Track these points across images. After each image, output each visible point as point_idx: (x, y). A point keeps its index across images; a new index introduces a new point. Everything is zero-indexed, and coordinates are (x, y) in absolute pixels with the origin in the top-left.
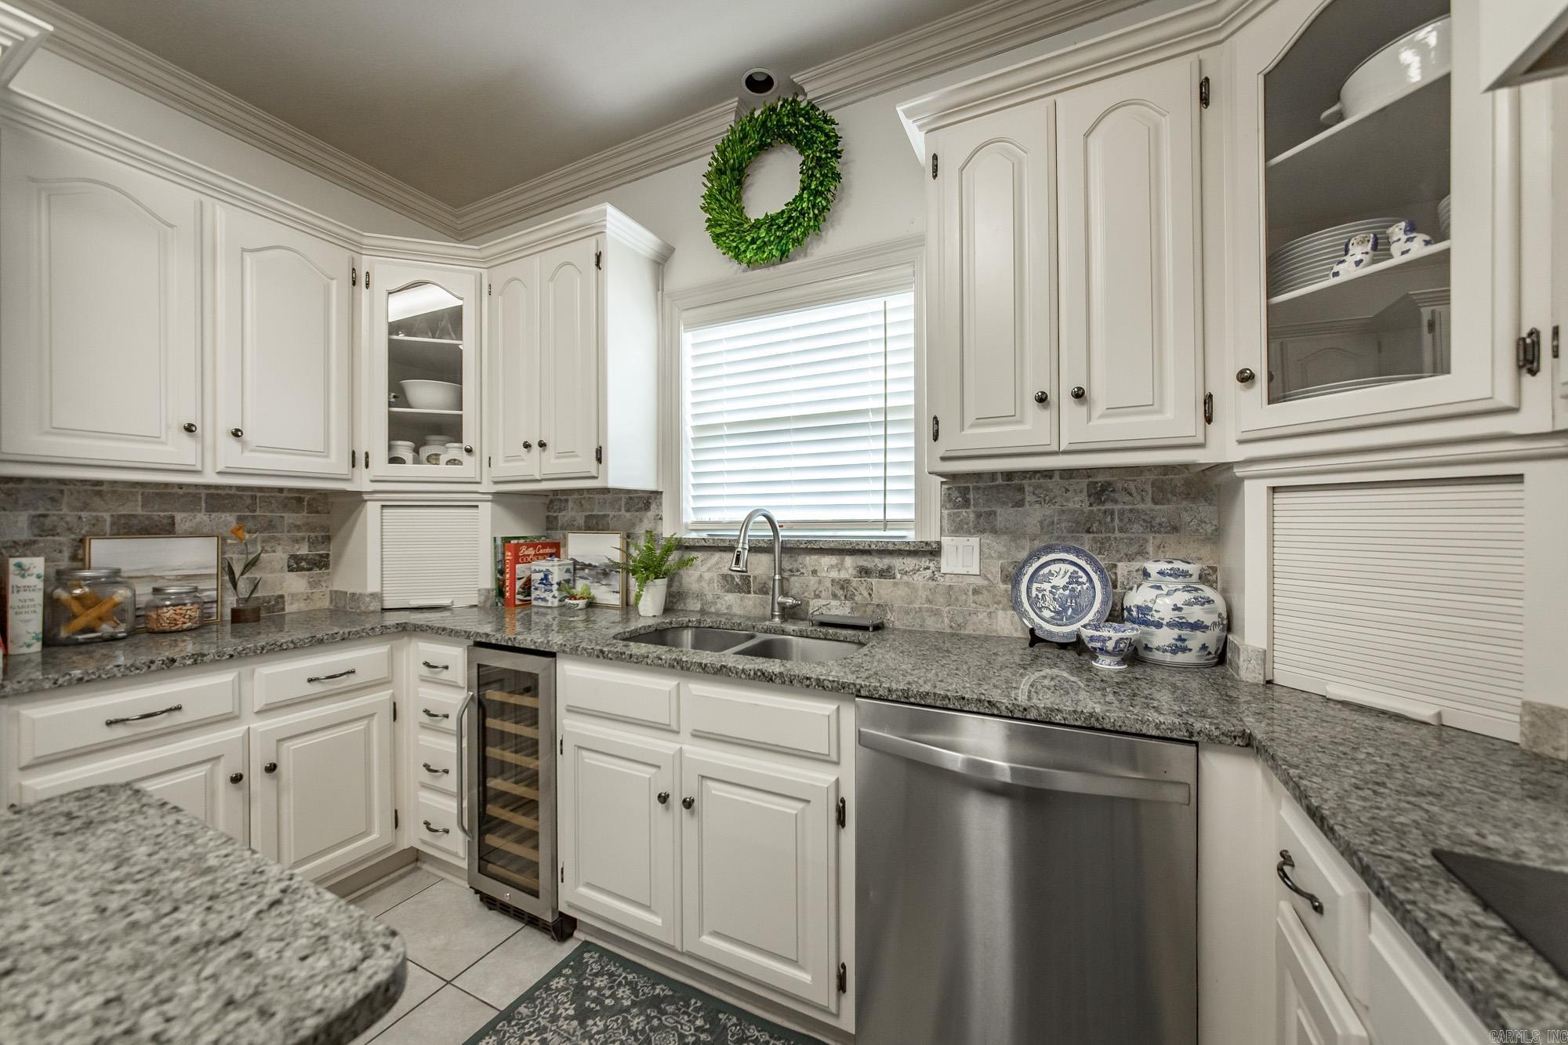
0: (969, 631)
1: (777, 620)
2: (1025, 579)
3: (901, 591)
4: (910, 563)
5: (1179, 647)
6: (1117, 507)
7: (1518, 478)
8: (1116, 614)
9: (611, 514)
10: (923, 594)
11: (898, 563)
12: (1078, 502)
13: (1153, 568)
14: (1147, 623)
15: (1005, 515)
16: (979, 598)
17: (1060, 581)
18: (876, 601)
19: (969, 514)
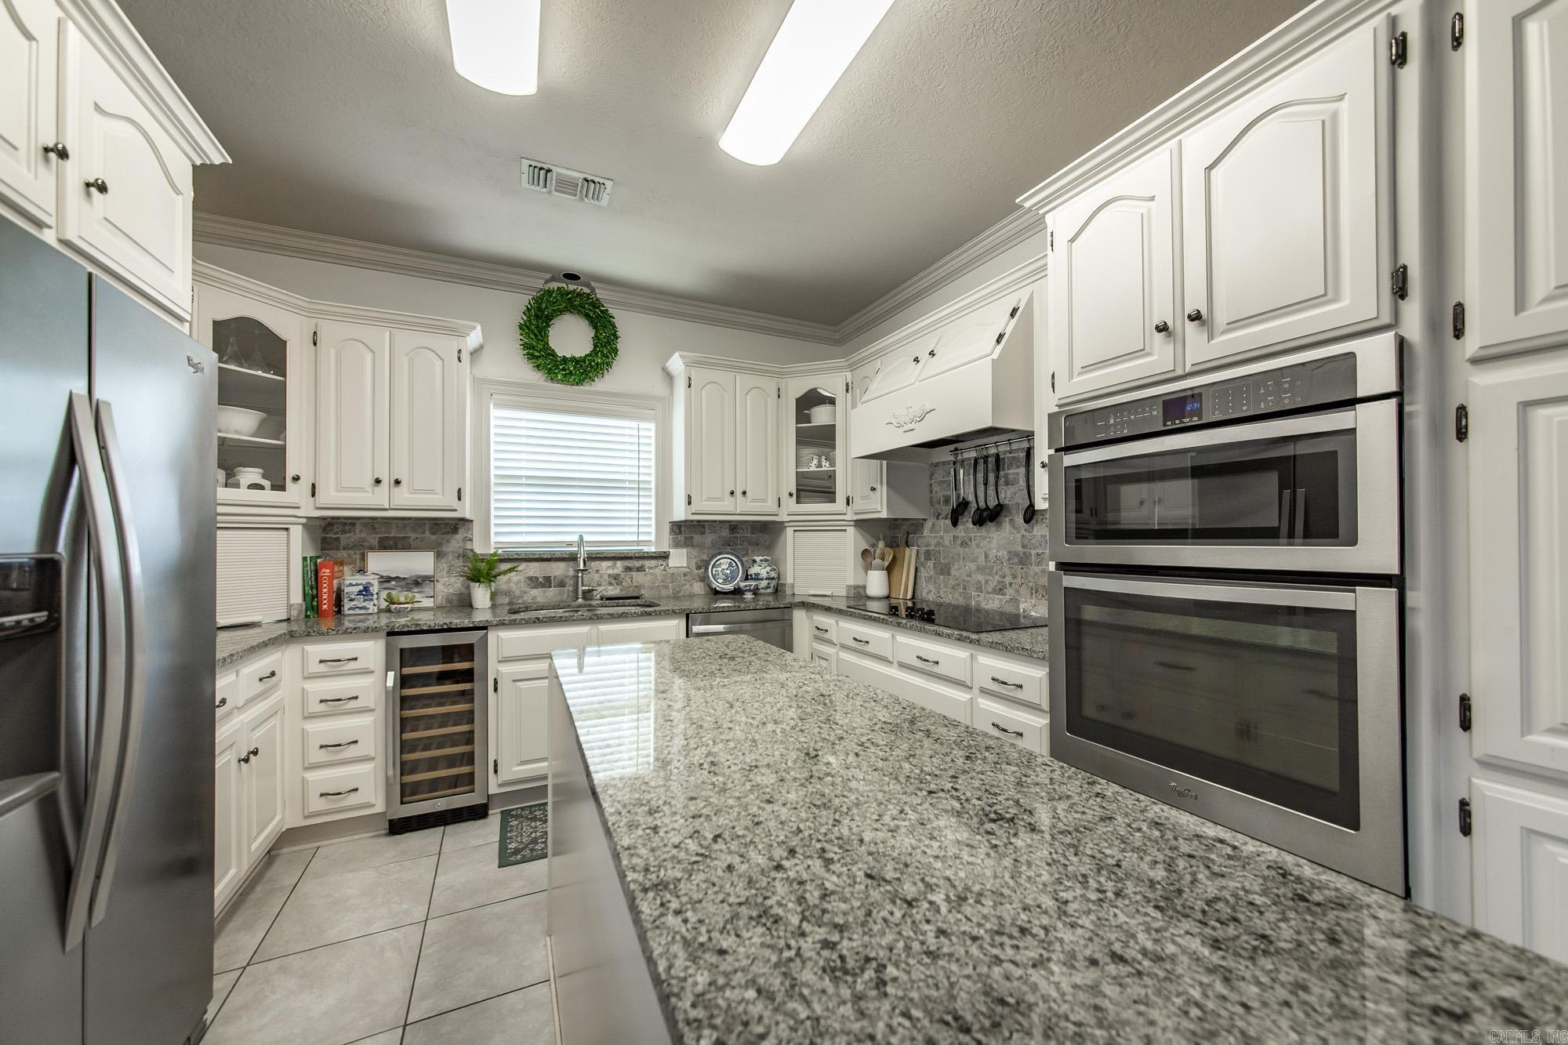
0: (682, 593)
1: (580, 600)
2: (710, 567)
3: (649, 578)
4: (653, 563)
5: (768, 587)
6: (739, 535)
7: (845, 530)
8: (747, 578)
9: (413, 536)
10: (660, 578)
11: (647, 563)
12: (726, 533)
13: (758, 559)
14: (758, 579)
15: (697, 538)
16: (686, 578)
17: (725, 566)
18: (635, 584)
19: (681, 538)
